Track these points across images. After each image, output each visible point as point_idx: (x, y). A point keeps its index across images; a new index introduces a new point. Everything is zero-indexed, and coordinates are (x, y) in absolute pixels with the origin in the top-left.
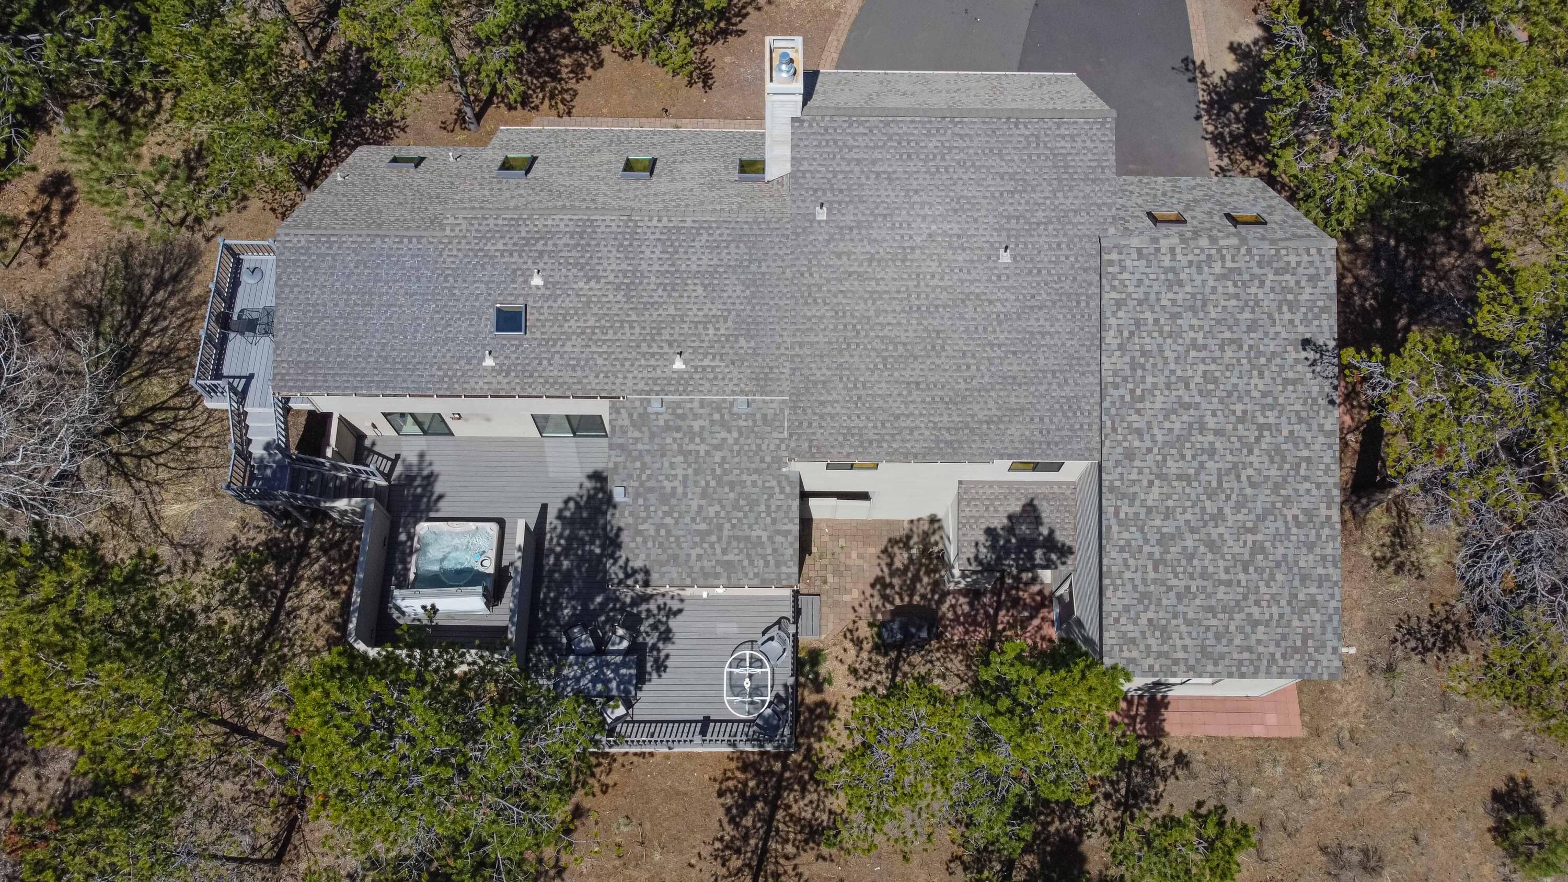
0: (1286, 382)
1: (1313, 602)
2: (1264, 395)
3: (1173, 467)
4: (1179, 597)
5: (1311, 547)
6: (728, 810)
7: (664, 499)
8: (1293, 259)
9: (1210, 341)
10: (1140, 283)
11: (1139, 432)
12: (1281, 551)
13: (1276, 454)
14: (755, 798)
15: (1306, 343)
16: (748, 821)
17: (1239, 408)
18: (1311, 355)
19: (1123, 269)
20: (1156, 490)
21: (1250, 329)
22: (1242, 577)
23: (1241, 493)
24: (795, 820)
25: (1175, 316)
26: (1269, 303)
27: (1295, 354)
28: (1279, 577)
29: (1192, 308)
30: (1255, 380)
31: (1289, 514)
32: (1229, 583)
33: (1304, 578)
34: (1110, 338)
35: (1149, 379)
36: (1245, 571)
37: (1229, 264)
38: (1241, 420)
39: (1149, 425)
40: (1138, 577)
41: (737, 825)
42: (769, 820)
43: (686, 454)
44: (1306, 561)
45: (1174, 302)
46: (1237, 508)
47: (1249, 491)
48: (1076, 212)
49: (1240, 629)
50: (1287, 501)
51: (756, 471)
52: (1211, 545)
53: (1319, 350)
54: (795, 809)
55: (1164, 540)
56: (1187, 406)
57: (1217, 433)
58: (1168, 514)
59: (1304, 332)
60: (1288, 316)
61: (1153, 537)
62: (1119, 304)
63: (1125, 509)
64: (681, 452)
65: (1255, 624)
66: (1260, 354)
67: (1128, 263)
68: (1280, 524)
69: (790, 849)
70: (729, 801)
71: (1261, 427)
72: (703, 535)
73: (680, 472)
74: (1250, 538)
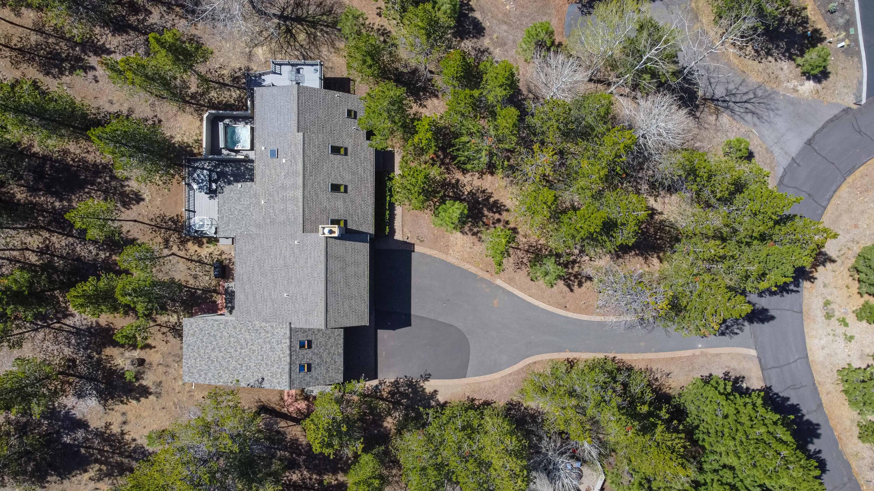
0: (253, 373)
1: (200, 376)
2: (250, 366)
3: (232, 340)
4: (201, 339)
5: (213, 376)
6: (173, 218)
7: (239, 199)
8: (284, 377)
9: (263, 352)
10: (278, 333)
11: (240, 331)
12: (212, 368)
13: (235, 369)
14: (176, 224)
15: (263, 379)
16: (170, 223)
17: (246, 359)
18: (260, 380)
19: (281, 328)
20: (226, 334)
21: (266, 364)
22: (206, 357)
23: (226, 358)
24: (170, 236)
25: (269, 342)
26: (273, 369)
27: (260, 375)
28: (206, 367)
29: (271, 348)
30: (254, 364)
31: (221, 371)
32: (205, 353)
33: (206, 374)
34: (263, 324)
35: (253, 334)
36: (208, 358)
37: (283, 359)
38: (243, 359)
39: (242, 334)
40: (206, 328)
41: (169, 220)
42: (169, 229)
43: (250, 205)
44: (210, 375)
45: (273, 342)
46: (223, 357)
47: (226, 360)
48: (298, 316)
49: (194, 355)
50: (224, 371)
51: (246, 225)
52: (213, 349)
53: (261, 383)
54: (173, 236)
55: (215, 336)
56: (247, 345)
57: (240, 352)
58: (221, 337)
59: (266, 379)
60: (270, 375)
61: (215, 333)
62: (272, 327)
63: (222, 326)
64: (251, 203)
65: (195, 359)
66: (260, 366)
67: (283, 330)
68: (219, 368)
69: (162, 235)
70: (175, 218)
71: (242, 365)
72: (230, 210)
73: (245, 203)
74: (215, 360)
